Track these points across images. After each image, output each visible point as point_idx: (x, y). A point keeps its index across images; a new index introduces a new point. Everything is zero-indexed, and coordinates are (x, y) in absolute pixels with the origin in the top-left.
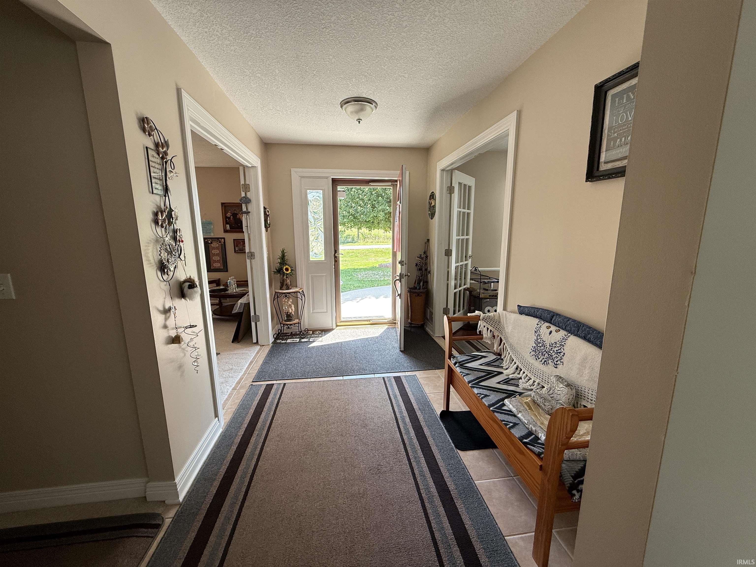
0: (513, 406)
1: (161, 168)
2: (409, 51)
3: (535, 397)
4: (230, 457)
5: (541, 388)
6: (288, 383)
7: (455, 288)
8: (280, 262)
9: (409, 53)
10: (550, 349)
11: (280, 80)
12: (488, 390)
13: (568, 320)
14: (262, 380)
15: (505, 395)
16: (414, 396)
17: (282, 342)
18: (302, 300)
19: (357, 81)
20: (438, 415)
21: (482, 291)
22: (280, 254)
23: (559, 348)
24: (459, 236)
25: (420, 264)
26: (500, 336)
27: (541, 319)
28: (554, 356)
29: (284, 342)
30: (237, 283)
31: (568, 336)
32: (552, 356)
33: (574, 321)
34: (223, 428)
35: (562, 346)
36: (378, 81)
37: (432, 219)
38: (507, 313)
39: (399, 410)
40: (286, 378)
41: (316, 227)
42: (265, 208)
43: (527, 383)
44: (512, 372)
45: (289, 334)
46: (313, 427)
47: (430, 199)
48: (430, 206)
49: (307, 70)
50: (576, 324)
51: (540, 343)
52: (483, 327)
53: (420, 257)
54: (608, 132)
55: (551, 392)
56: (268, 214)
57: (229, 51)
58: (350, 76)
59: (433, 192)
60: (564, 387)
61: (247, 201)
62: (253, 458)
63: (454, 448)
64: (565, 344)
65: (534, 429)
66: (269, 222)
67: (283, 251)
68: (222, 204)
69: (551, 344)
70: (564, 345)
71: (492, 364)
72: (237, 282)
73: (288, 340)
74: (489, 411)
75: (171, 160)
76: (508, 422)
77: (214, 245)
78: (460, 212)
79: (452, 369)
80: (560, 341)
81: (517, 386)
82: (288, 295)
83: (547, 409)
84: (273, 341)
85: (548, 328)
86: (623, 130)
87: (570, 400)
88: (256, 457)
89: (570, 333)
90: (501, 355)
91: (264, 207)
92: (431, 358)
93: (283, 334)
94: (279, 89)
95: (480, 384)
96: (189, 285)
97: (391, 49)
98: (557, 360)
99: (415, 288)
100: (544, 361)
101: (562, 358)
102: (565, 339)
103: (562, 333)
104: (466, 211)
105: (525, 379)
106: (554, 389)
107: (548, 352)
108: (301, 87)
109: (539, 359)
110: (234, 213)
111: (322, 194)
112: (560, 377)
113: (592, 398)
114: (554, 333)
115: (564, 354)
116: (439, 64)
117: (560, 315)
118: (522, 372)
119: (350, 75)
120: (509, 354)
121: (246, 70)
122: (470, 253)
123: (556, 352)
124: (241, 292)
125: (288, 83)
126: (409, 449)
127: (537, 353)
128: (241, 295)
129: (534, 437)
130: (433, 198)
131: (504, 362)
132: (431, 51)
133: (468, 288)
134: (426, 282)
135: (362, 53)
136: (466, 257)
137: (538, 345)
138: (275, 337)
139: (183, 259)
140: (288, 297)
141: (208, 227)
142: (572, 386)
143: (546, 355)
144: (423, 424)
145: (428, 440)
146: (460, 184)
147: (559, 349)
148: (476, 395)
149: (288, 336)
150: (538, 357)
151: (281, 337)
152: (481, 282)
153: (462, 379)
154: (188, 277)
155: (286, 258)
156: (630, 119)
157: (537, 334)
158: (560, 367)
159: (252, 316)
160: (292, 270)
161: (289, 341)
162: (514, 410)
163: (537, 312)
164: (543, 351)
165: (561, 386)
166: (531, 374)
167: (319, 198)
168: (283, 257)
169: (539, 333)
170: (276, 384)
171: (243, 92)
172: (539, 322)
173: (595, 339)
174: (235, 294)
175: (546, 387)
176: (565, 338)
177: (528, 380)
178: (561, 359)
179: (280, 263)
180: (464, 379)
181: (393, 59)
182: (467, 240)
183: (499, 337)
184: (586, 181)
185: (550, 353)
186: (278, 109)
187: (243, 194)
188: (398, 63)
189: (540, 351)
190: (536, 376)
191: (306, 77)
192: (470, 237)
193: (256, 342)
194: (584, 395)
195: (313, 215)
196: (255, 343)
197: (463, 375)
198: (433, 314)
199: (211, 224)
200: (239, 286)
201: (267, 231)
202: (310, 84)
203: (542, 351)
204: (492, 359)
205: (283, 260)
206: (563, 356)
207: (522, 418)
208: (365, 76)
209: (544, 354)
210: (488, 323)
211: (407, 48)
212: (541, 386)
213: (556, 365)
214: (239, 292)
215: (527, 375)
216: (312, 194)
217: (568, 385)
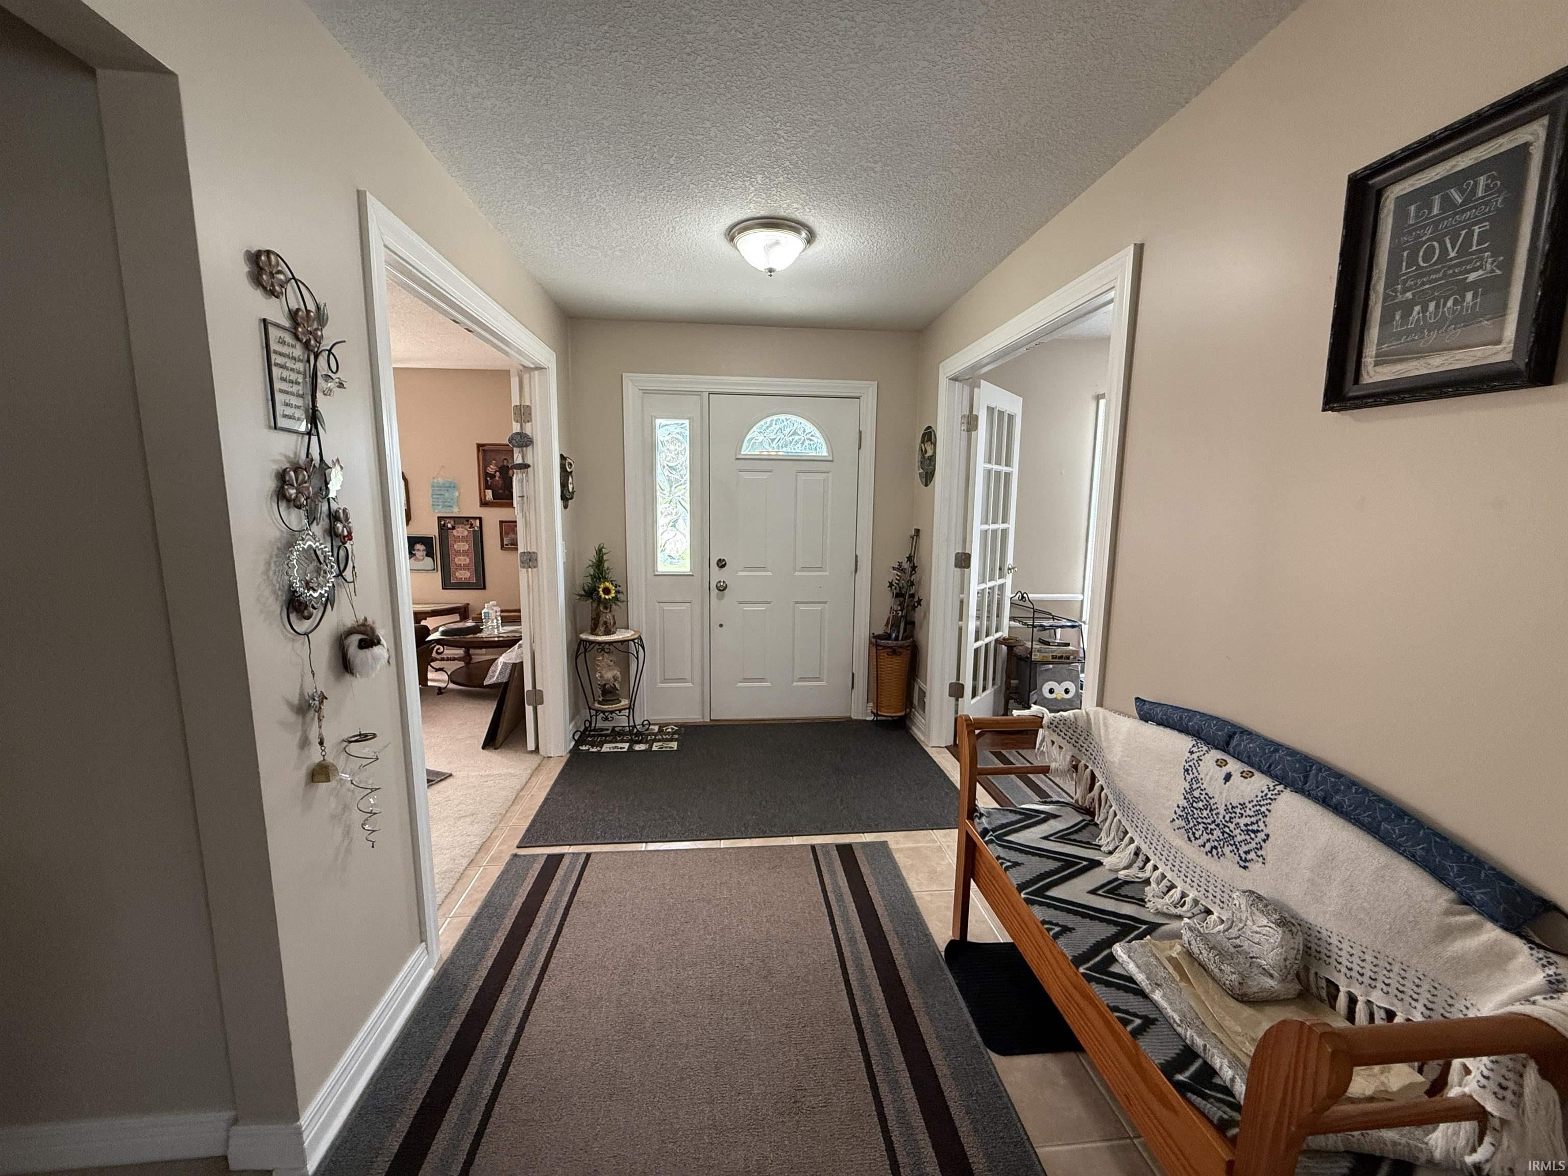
0: (1138, 967)
1: (302, 369)
2: (887, 108)
3: (1193, 942)
4: (443, 1047)
5: (1201, 912)
6: (595, 853)
7: (977, 640)
8: (592, 573)
9: (886, 113)
10: (1227, 818)
11: (597, 179)
12: (1069, 911)
13: (1276, 751)
14: (538, 844)
15: (1112, 930)
16: (883, 898)
17: (591, 750)
18: (637, 659)
19: (767, 180)
20: (939, 952)
21: (1037, 646)
22: (592, 556)
23: (1254, 819)
24: (986, 523)
25: (898, 584)
26: (1090, 767)
27: (1200, 738)
28: (1239, 838)
29: (594, 750)
30: (503, 614)
31: (1276, 792)
32: (1233, 837)
33: (1292, 753)
34: (438, 969)
35: (1260, 816)
36: (814, 181)
37: (926, 485)
38: (1108, 714)
39: (848, 934)
40: (593, 842)
41: (674, 500)
42: (563, 458)
43: (1166, 897)
44: (1125, 862)
45: (609, 732)
46: (646, 974)
47: (923, 442)
48: (923, 457)
49: (655, 155)
50: (1300, 762)
51: (1198, 800)
52: (1050, 744)
53: (900, 568)
54: (1385, 289)
55: (1234, 932)
56: (569, 470)
57: (479, 111)
58: (751, 168)
59: (929, 427)
60: (1273, 926)
61: (524, 441)
62: (498, 1053)
63: (982, 1046)
64: (1269, 811)
65: (1199, 1042)
66: (570, 487)
67: (600, 550)
68: (479, 446)
69: (1230, 807)
70: (1267, 813)
71: (1072, 837)
72: (502, 611)
73: (606, 745)
74: (1076, 975)
75: (330, 351)
76: (1126, 1012)
77: (458, 532)
78: (989, 471)
79: (974, 844)
80: (1255, 803)
81: (1141, 902)
82: (607, 646)
83: (1227, 982)
84: (571, 746)
85: (1221, 763)
86: (1431, 282)
87: (1288, 962)
88: (505, 1051)
89: (1281, 784)
90: (1092, 814)
91: (562, 456)
92: (922, 798)
93: (595, 730)
94: (594, 200)
95: (1049, 893)
96: (361, 641)
97: (845, 105)
98: (1246, 848)
99: (887, 637)
100: (1212, 848)
101: (1261, 847)
102: (1268, 799)
103: (1260, 783)
104: (1004, 469)
105: (1158, 884)
106: (1241, 925)
107: (1221, 826)
108: (643, 194)
109: (1196, 839)
110: (503, 466)
111: (688, 428)
112: (1260, 898)
113: (1352, 962)
114: (1236, 778)
115: (1268, 836)
116: (954, 138)
117: (1250, 733)
118: (1149, 866)
119: (752, 166)
120: (1115, 815)
121: (519, 156)
122: (1010, 561)
123: (1244, 828)
124: (509, 635)
125: (613, 186)
126: (871, 1044)
127: (1192, 824)
128: (509, 643)
129: (1201, 1066)
130: (930, 439)
131: (1103, 834)
132: (937, 108)
133: (1004, 639)
134: (911, 624)
135: (777, 113)
136: (1000, 569)
137: (1195, 805)
138: (576, 738)
139: (350, 579)
140: (606, 651)
141: (447, 495)
142: (1294, 925)
143: (1217, 833)
144: (904, 974)
145: (918, 1020)
146: (990, 410)
147: (1252, 823)
148: (1040, 925)
149: (606, 735)
150: (1194, 834)
151: (590, 739)
152: (1034, 626)
153: (1003, 876)
154: (361, 622)
155: (606, 565)
156: (1452, 254)
157: (1192, 776)
158: (1256, 867)
159: (528, 691)
160: (617, 592)
161: (606, 748)
162: (1140, 977)
163: (1189, 721)
164: (1209, 821)
165: (1265, 921)
166: (1174, 873)
167: (680, 438)
168: (599, 563)
169: (1196, 774)
170: (569, 853)
171: (516, 206)
172: (1194, 746)
173: (1355, 809)
174: (496, 639)
175: (1216, 914)
176: (1269, 796)
177: (1167, 889)
178: (1257, 848)
179: (593, 577)
180: (1008, 878)
181: (849, 128)
182: (1005, 532)
183: (1088, 771)
184: (1324, 410)
185: (1227, 830)
186: (594, 244)
187: (516, 428)
188: (860, 139)
189: (1200, 820)
190: (1189, 881)
191: (652, 172)
192: (1011, 526)
193: (533, 749)
194: (1326, 951)
195: (667, 473)
196: (531, 752)
197: (1004, 866)
198: (927, 695)
199: (454, 487)
200: (506, 621)
201: (566, 507)
202: (661, 187)
203: (1205, 820)
204: (1071, 824)
205: (599, 570)
206: (1264, 841)
207: (1164, 1004)
208: (785, 169)
209: (1212, 830)
210: (1062, 734)
211: (883, 102)
212: (1202, 908)
213: (1246, 861)
214: (505, 635)
215: (1164, 876)
216: (666, 427)
217: (1283, 923)
